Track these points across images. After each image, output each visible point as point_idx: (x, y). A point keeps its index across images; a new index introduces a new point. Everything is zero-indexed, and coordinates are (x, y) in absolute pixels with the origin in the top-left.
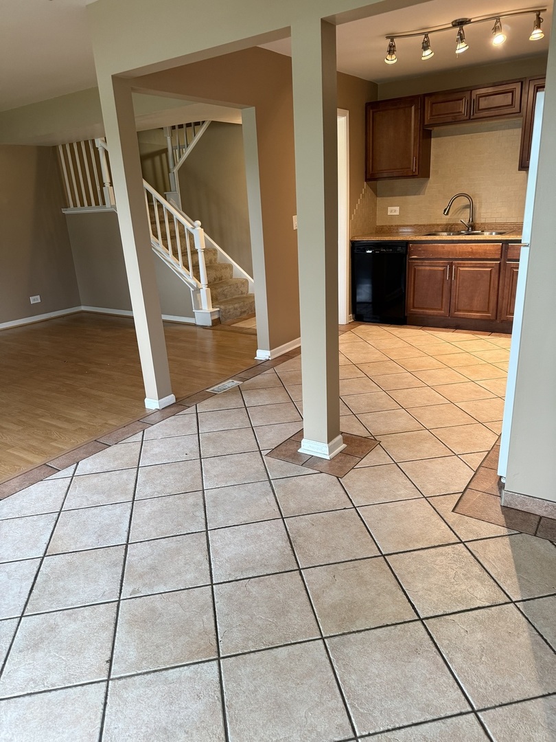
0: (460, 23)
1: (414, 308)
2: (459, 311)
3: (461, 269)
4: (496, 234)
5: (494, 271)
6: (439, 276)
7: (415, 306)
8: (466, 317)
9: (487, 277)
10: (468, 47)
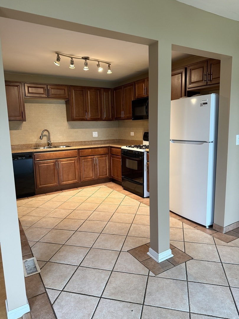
0: (86, 58)
1: (40, 185)
2: (63, 182)
3: (62, 163)
4: (66, 147)
5: (76, 162)
6: (52, 168)
7: (41, 184)
8: (67, 184)
9: (73, 165)
10: (88, 69)
